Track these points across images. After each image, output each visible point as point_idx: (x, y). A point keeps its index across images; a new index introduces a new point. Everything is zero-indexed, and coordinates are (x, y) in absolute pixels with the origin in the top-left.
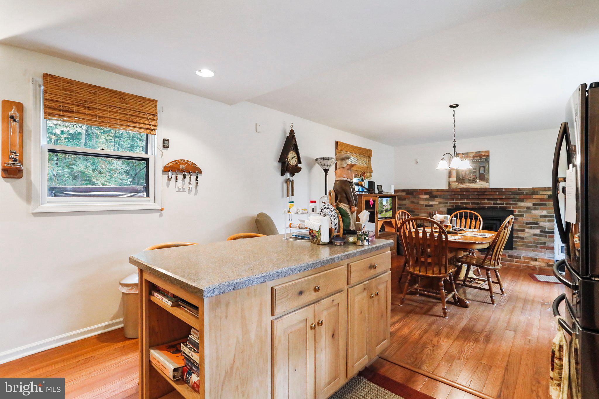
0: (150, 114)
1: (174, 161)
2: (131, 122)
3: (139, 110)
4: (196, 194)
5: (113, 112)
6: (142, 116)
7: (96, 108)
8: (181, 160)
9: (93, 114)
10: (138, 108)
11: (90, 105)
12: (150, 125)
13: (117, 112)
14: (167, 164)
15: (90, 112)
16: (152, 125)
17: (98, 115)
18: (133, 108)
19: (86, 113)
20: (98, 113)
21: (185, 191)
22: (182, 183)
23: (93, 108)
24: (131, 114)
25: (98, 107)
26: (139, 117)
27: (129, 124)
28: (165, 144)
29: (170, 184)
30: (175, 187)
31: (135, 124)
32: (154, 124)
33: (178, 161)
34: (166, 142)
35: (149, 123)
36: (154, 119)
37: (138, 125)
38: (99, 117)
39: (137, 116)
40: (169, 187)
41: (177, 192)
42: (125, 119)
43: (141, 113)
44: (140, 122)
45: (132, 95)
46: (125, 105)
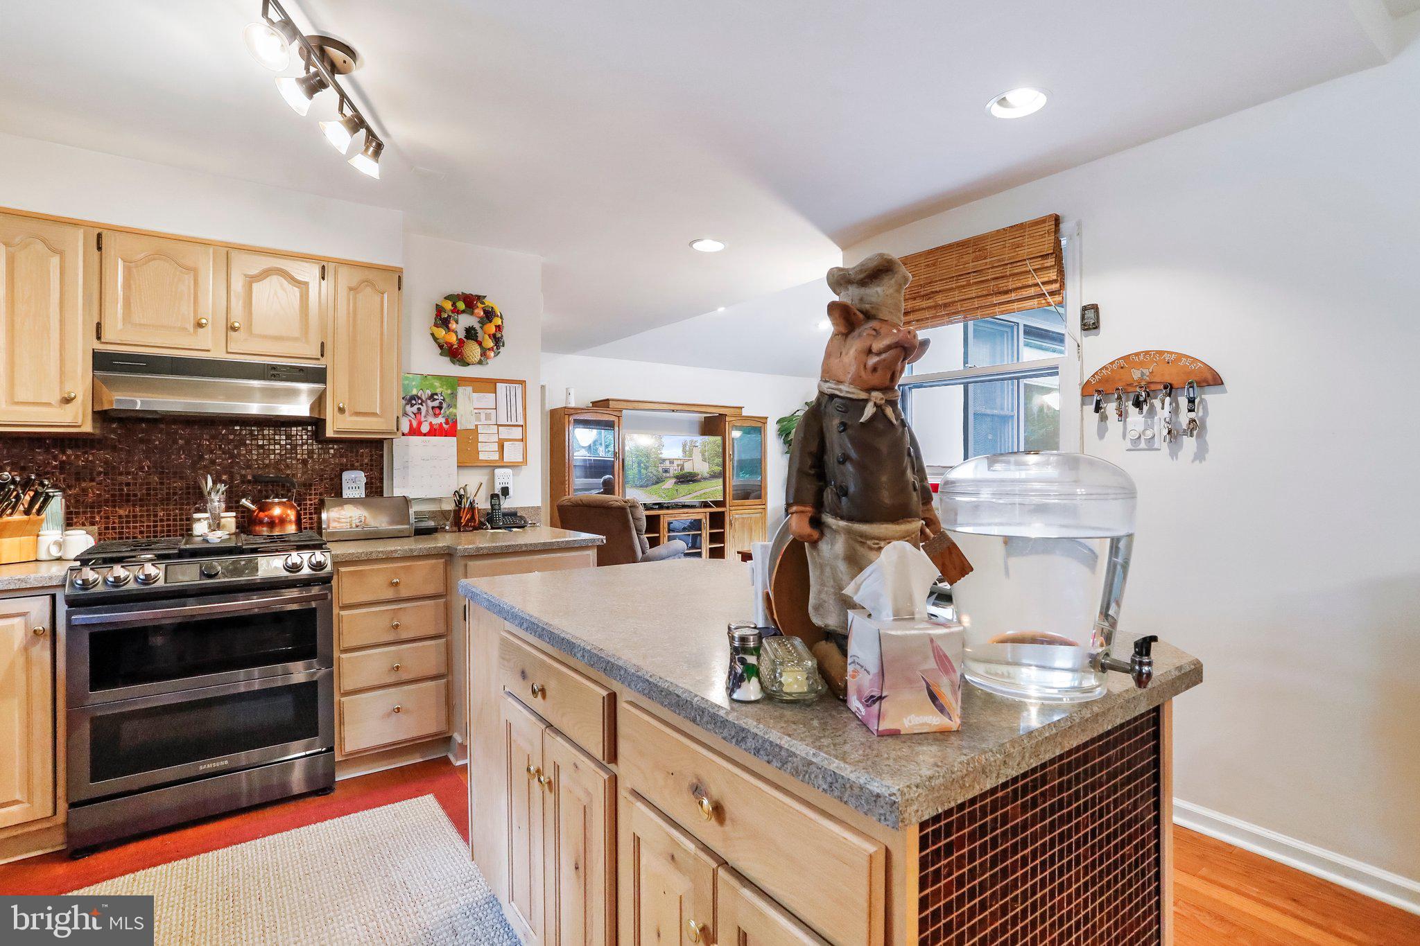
0: (1037, 257)
1: (1112, 363)
2: (1000, 293)
3: (1011, 259)
4: (1200, 455)
5: (963, 287)
6: (1016, 271)
7: (936, 292)
8: (1137, 354)
9: (933, 304)
10: (1007, 256)
11: (929, 289)
12: (1037, 285)
13: (969, 285)
14: (1093, 376)
15: (930, 303)
16: (1043, 283)
17: (940, 302)
18: (999, 261)
19: (924, 306)
20: (940, 299)
21: (1156, 446)
22: (1146, 422)
23: (933, 292)
24: (993, 276)
25: (938, 289)
26: (1010, 275)
27: (995, 300)
28: (1091, 320)
29: (1106, 429)
30: (1124, 436)
31: (1008, 296)
32: (1046, 279)
33: (1126, 358)
34: (1090, 314)
35: (1035, 282)
36: (1046, 265)
37: (1013, 296)
38: (946, 305)
39: (1006, 276)
40: (1105, 439)
41: (1129, 452)
42: (984, 293)
43: (1015, 265)
44: (1014, 286)
45: (998, 231)
46: (984, 261)
